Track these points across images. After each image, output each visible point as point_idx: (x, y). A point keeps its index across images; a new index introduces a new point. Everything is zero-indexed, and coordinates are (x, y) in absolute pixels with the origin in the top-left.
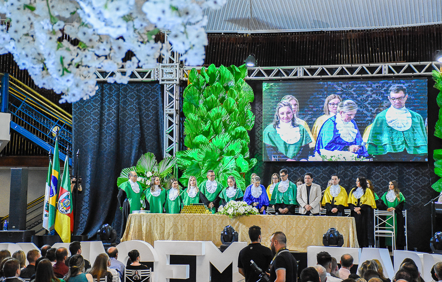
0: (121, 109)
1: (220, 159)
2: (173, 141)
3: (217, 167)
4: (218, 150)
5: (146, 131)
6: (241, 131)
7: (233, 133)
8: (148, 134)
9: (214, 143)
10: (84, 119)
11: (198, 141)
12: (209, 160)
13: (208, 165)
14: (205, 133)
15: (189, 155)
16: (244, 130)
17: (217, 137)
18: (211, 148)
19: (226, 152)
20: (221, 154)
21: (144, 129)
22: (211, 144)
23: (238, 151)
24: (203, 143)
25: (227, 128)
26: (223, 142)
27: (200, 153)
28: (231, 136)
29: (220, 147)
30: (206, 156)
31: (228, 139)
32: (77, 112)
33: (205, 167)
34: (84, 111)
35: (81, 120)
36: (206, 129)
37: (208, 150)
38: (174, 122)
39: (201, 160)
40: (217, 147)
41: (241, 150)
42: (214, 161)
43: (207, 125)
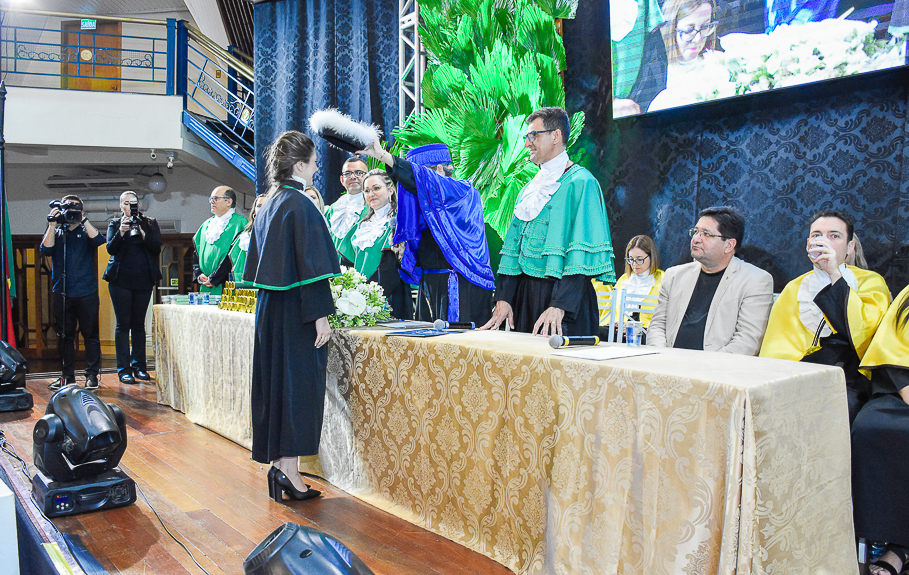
0: (339, 46)
1: (499, 132)
2: (415, 99)
3: (494, 159)
4: (489, 103)
5: (385, 89)
6: (536, 24)
7: (519, 39)
8: (388, 95)
9: (477, 81)
10: (273, 83)
11: (445, 84)
12: (468, 139)
13: (471, 155)
14: (464, 59)
15: (423, 131)
16: (545, 17)
17: (478, 59)
18: (473, 101)
19: (506, 105)
20: (502, 113)
21: (380, 84)
22: (469, 88)
23: (535, 97)
24: (458, 90)
25: (509, 29)
26: (501, 75)
27: (450, 121)
28: (511, 48)
29: (497, 94)
30: (466, 129)
31: (511, 60)
32: (260, 70)
33: (463, 162)
34: (273, 66)
35: (267, 86)
36: (463, 44)
37: (469, 109)
38: (415, 47)
39: (457, 141)
40: (490, 95)
41: (539, 88)
42: (484, 140)
43: (459, 29)
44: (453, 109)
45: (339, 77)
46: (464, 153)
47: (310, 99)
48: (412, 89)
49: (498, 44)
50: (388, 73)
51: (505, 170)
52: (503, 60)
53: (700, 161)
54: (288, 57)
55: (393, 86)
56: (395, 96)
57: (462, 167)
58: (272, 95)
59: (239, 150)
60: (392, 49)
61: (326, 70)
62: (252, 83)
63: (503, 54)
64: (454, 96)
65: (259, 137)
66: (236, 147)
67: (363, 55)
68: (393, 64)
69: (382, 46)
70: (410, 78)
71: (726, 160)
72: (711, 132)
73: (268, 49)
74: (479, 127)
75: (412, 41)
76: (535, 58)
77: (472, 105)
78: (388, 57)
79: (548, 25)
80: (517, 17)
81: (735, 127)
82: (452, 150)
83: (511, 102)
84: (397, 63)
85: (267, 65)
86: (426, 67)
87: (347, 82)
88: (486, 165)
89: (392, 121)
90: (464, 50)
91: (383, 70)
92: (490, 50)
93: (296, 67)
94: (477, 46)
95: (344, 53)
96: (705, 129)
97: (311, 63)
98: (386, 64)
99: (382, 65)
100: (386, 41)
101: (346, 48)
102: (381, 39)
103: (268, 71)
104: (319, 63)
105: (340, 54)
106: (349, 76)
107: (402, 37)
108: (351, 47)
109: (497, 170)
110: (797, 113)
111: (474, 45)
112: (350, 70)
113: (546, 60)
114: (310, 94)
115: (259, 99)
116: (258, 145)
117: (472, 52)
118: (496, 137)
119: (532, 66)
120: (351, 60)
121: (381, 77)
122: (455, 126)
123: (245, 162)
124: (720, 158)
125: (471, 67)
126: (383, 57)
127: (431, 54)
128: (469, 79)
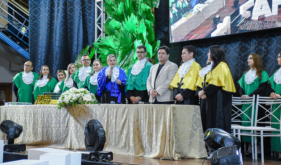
0: (69, 4)
1: (132, 46)
2: (101, 30)
3: (131, 55)
4: (129, 35)
5: (88, 24)
6: (145, 9)
7: (140, 13)
8: (90, 26)
9: (125, 27)
10: (38, 17)
11: (114, 26)
12: (122, 47)
13: (123, 53)
14: (121, 18)
15: (105, 44)
16: (148, 7)
17: (126, 19)
18: (124, 34)
19: (135, 36)
20: (134, 39)
21: (87, 22)
22: (122, 29)
23: (145, 34)
24: (118, 29)
25: (136, 9)
26: (134, 25)
27: (115, 40)
28: (137, 17)
29: (132, 32)
30: (121, 43)
31: (137, 21)
32: (32, 11)
33: (120, 56)
34: (38, 10)
35: (35, 18)
36: (120, 12)
37: (122, 36)
38: (102, 10)
39: (118, 48)
40: (129, 32)
41: (146, 31)
42: (127, 48)
43: (119, 7)
44: (116, 36)
45: (69, 17)
46: (120, 52)
47: (55, 25)
48: (100, 26)
49: (132, 15)
50: (90, 17)
51: (135, 59)
52: (134, 21)
53: (197, 57)
54: (45, 7)
55: (92, 23)
56: (93, 27)
57: (119, 57)
58: (38, 23)
59: (20, 45)
60: (92, 8)
61: (63, 14)
62: (28, 16)
63: (134, 18)
64: (116, 31)
65: (31, 40)
66: (18, 43)
67: (79, 9)
68: (92, 14)
69: (87, 6)
70: (99, 21)
71: (204, 57)
72: (200, 48)
73: (36, 3)
74: (125, 43)
75: (101, 7)
76: (145, 21)
77: (123, 35)
78: (90, 11)
79: (149, 10)
80: (139, 5)
81: (207, 46)
82: (116, 51)
83: (137, 35)
84: (94, 14)
85: (36, 9)
86: (106, 19)
87: (72, 20)
88: (128, 57)
89: (91, 37)
90: (120, 15)
91: (88, 16)
92: (130, 17)
93: (49, 11)
94: (125, 14)
95: (71, 8)
96: (198, 47)
97: (56, 10)
98: (89, 14)
99: (87, 14)
100: (89, 4)
101: (72, 5)
102: (87, 3)
103: (36, 12)
104: (59, 10)
105: (69, 8)
106: (73, 17)
107: (96, 5)
108: (74, 5)
109: (132, 59)
110: (224, 43)
111: (124, 14)
112: (74, 15)
113: (149, 22)
114: (55, 23)
115: (32, 24)
116: (31, 44)
117: (123, 15)
118: (132, 47)
119: (144, 24)
120: (74, 11)
121: (87, 19)
122: (117, 42)
123: (24, 50)
124: (203, 56)
125: (123, 22)
126: (88, 11)
127: (108, 14)
128: (122, 25)
